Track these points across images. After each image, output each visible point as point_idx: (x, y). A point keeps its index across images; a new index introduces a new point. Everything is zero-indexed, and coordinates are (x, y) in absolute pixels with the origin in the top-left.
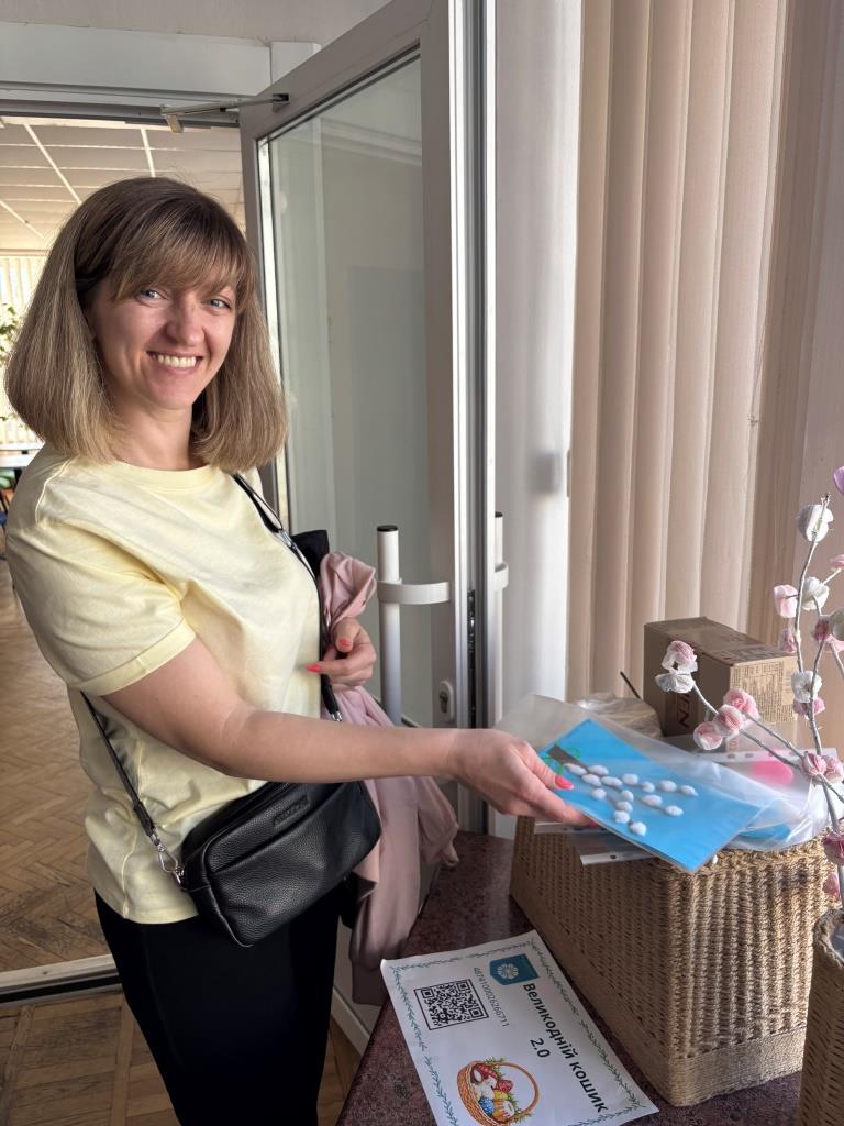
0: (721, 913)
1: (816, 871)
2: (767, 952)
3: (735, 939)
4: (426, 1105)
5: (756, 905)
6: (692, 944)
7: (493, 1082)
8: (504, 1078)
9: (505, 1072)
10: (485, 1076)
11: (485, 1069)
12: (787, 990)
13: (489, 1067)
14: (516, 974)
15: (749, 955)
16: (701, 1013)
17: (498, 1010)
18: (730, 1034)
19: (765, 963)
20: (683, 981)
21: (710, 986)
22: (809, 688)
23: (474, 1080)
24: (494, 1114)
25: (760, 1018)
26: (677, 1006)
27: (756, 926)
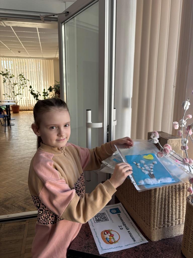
0: (164, 195)
1: (187, 186)
2: (175, 205)
3: (167, 201)
4: (93, 239)
5: (172, 193)
6: (157, 202)
7: (109, 234)
8: (112, 234)
9: (113, 233)
10: (107, 233)
11: (108, 232)
12: (179, 215)
13: (109, 231)
14: (116, 212)
15: (170, 205)
16: (159, 219)
17: (111, 219)
18: (165, 224)
19: (174, 208)
20: (154, 211)
21: (161, 212)
22: (185, 142)
23: (105, 234)
24: (109, 241)
25: (173, 221)
26: (153, 217)
27: (172, 199)
